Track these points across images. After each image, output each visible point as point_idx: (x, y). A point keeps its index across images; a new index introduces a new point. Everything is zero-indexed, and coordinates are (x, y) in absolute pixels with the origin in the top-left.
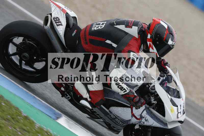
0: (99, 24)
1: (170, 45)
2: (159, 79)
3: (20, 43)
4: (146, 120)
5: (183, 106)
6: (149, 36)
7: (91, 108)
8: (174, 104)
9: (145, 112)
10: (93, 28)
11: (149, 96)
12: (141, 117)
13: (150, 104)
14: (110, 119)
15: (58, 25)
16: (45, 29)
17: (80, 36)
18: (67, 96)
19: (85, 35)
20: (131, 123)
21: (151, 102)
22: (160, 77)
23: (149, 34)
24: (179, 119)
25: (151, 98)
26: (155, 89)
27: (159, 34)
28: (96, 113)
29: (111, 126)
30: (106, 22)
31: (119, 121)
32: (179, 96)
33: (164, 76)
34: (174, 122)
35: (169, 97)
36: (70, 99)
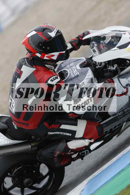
1: (56, 35)
2: (94, 51)
3: (13, 182)
6: (38, 55)
14: (123, 117)
18: (84, 153)
21: (114, 71)
22: (93, 49)
23: (36, 54)
25: (110, 69)
27: (39, 43)
28: (112, 128)
31: (128, 108)
32: (119, 38)
33: (94, 44)
35: (115, 50)
36: (88, 151)
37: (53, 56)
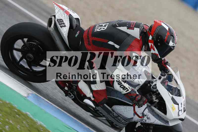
0: (102, 26)
1: (171, 46)
2: (160, 78)
4: (148, 118)
5: (184, 104)
6: (150, 38)
7: (94, 107)
8: (175, 102)
9: (147, 110)
10: (96, 30)
11: (151, 95)
12: (143, 115)
13: (152, 102)
14: (113, 117)
15: (61, 27)
16: (49, 31)
17: (83, 37)
18: (71, 95)
19: (88, 36)
20: (134, 121)
21: (153, 100)
22: (161, 76)
23: (150, 35)
24: (180, 117)
25: (153, 97)
26: (156, 88)
27: (160, 36)
28: (99, 111)
29: (114, 124)
30: (108, 24)
31: (122, 119)
32: (179, 95)
33: (165, 75)
34: (175, 120)
35: (170, 96)
36: (73, 98)
37: (154, 50)
